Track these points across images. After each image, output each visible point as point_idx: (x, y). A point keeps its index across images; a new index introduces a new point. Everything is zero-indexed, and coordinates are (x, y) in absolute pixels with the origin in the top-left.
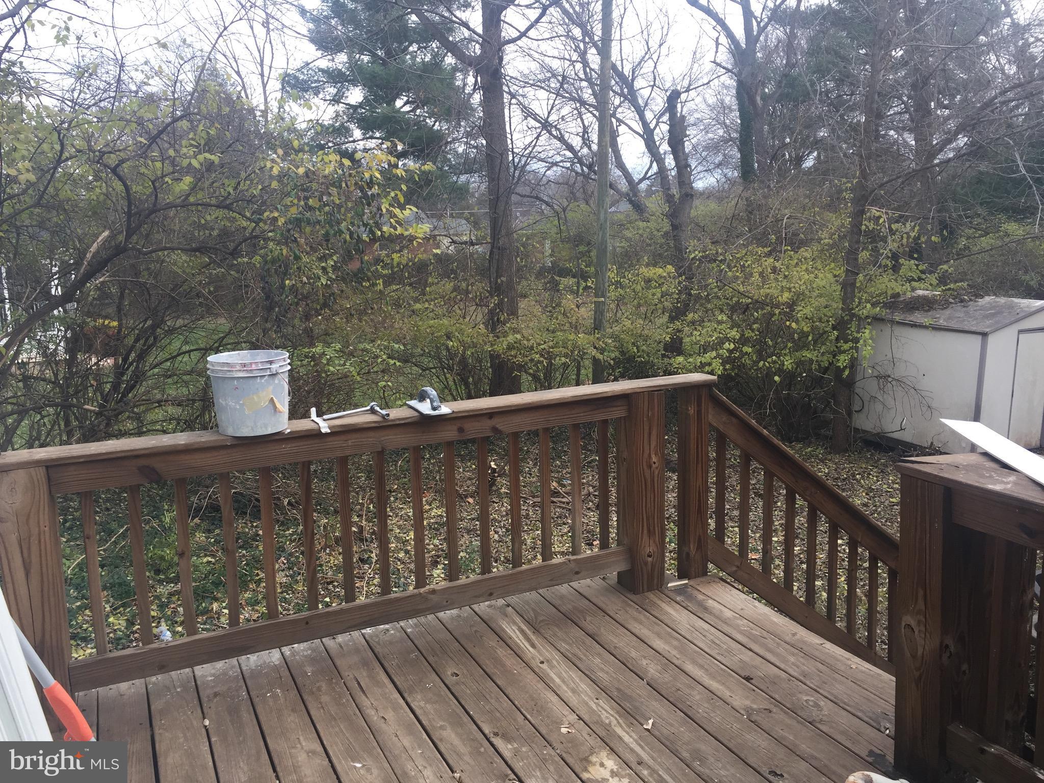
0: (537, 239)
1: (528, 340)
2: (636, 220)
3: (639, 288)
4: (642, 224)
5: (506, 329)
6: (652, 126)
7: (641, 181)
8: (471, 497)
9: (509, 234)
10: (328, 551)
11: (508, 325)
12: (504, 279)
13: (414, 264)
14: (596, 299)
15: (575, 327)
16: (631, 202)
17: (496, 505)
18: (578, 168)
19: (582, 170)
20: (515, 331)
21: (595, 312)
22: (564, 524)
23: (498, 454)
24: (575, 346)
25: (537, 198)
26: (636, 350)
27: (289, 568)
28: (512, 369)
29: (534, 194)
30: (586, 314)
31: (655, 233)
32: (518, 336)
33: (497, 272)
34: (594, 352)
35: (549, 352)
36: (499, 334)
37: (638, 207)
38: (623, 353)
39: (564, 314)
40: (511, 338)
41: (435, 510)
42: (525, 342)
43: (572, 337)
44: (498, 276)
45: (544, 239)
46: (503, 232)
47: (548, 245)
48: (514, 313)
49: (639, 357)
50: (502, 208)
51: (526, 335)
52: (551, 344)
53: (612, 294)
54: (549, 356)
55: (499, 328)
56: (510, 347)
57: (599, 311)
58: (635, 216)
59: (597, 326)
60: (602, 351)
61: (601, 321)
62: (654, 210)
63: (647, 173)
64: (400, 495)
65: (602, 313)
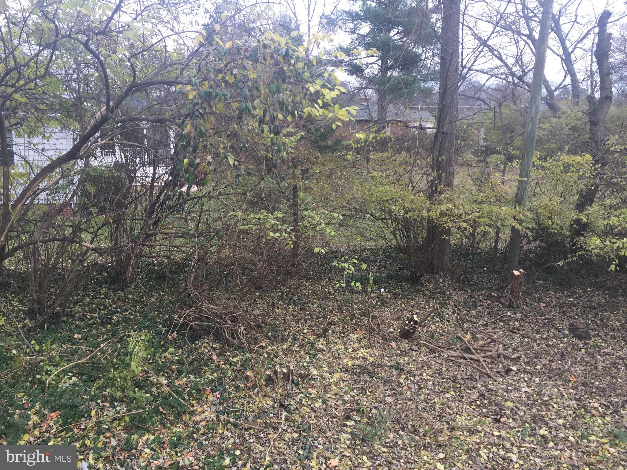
0: (475, 127)
1: (459, 209)
2: (550, 116)
3: (558, 171)
4: (554, 120)
5: (441, 198)
6: (570, 50)
7: (557, 89)
8: (395, 341)
9: (452, 122)
10: (256, 391)
11: (443, 195)
12: (444, 158)
13: (376, 141)
14: (520, 179)
15: (499, 200)
16: (548, 104)
17: (414, 353)
18: (510, 79)
19: (513, 80)
20: (450, 200)
21: (518, 189)
22: (474, 388)
23: (425, 295)
24: (498, 218)
25: (479, 99)
26: (550, 223)
27: (220, 404)
28: (442, 233)
29: (477, 96)
30: (510, 190)
31: (564, 126)
32: (450, 206)
33: (439, 151)
34: (514, 223)
35: (475, 221)
36: (436, 202)
37: (553, 108)
38: (539, 224)
39: (492, 189)
40: (444, 207)
41: (362, 350)
42: (456, 211)
43: (496, 209)
44: (440, 155)
45: (481, 127)
46: (448, 120)
47: (482, 131)
48: (449, 185)
49: (553, 229)
50: (449, 101)
51: (457, 204)
52: (478, 214)
53: (533, 173)
54: (475, 224)
55: (436, 197)
56: (442, 214)
57: (522, 187)
58: (549, 113)
59: (518, 200)
60: (521, 222)
61: (522, 197)
62: (565, 110)
63: (561, 84)
64: (337, 329)
65: (524, 190)
